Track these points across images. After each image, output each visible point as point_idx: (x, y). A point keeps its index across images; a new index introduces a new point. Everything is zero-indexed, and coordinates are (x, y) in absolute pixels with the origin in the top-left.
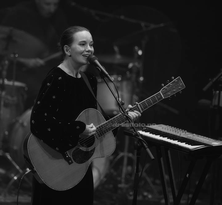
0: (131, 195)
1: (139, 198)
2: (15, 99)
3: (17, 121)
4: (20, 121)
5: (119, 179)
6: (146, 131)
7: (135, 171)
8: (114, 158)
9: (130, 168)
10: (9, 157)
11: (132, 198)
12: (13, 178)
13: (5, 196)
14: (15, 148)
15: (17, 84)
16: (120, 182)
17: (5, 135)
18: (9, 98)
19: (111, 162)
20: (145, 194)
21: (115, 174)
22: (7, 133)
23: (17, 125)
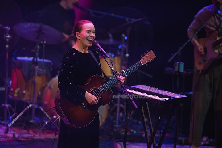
0: (122, 132)
1: (128, 134)
2: (45, 70)
3: (46, 85)
4: (49, 85)
5: (115, 121)
6: (132, 89)
7: (125, 116)
8: (111, 108)
9: (121, 114)
10: (42, 109)
11: (123, 133)
12: (44, 123)
13: (40, 134)
14: (46, 103)
15: (46, 61)
16: (115, 123)
17: (38, 94)
18: (41, 70)
19: (109, 110)
20: (132, 131)
21: (112, 118)
22: (40, 93)
23: (47, 88)
